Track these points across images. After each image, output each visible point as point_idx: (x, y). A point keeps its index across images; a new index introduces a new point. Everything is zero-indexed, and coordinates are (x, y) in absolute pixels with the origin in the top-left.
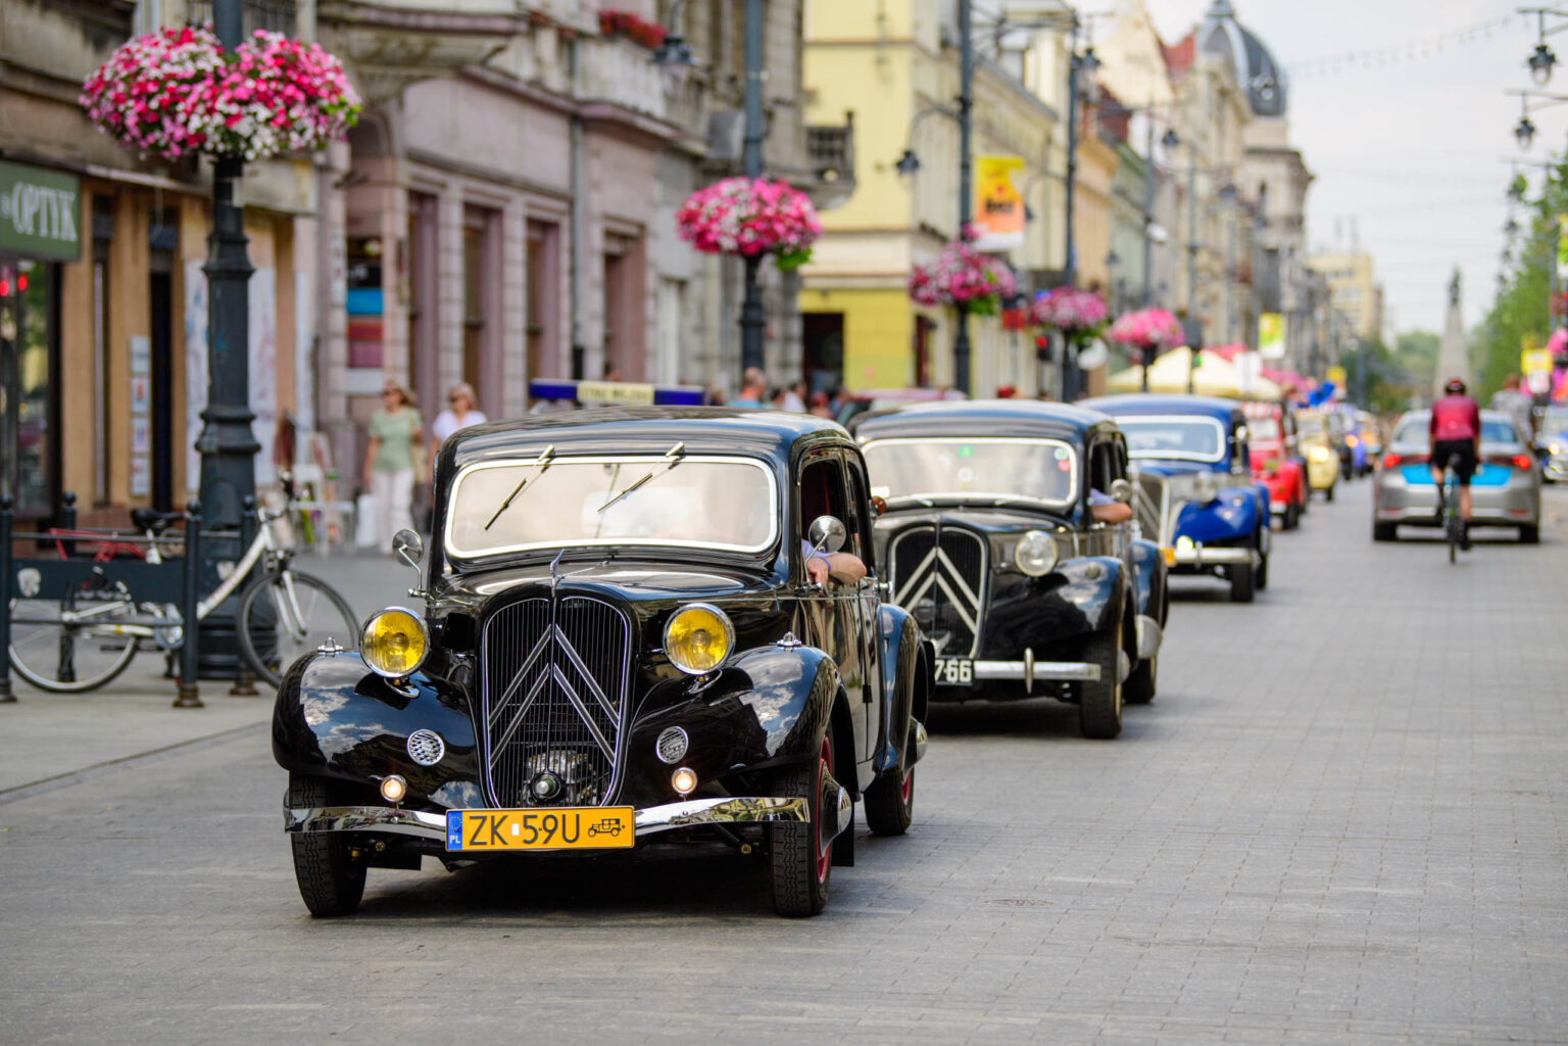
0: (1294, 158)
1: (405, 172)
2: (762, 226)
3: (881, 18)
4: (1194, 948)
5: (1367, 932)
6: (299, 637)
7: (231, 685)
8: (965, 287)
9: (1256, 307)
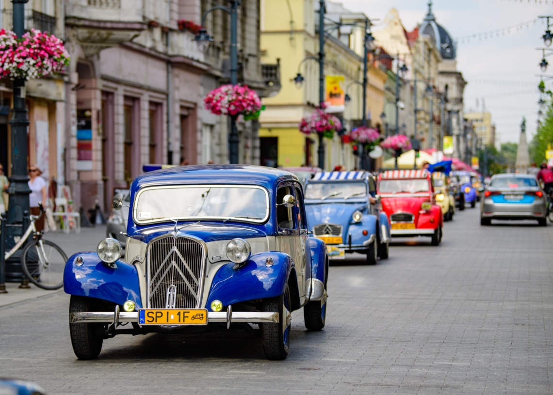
0: (459, 75)
1: (100, 84)
2: (237, 104)
3: (292, 22)
4: (375, 386)
5: (445, 380)
6: (46, 265)
7: (19, 284)
8: (321, 126)
9: (442, 133)
